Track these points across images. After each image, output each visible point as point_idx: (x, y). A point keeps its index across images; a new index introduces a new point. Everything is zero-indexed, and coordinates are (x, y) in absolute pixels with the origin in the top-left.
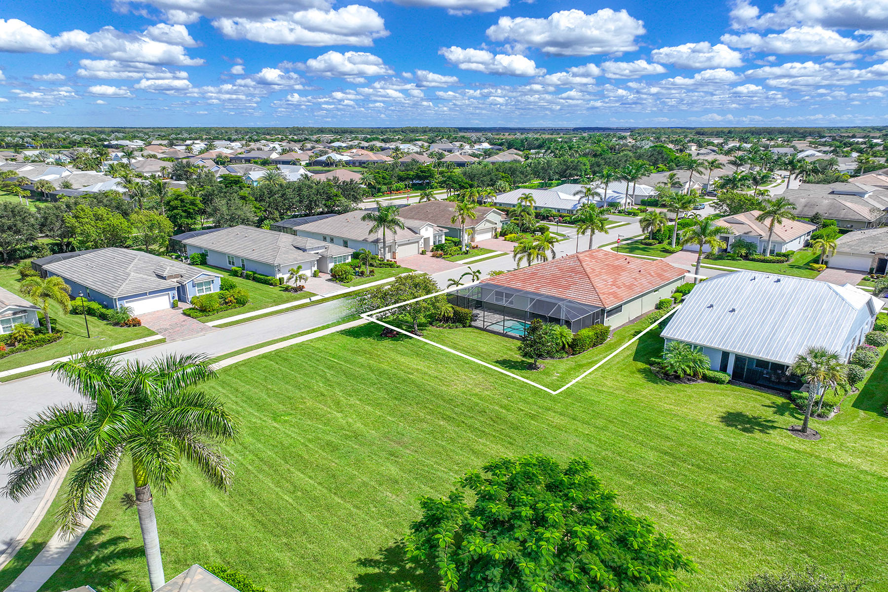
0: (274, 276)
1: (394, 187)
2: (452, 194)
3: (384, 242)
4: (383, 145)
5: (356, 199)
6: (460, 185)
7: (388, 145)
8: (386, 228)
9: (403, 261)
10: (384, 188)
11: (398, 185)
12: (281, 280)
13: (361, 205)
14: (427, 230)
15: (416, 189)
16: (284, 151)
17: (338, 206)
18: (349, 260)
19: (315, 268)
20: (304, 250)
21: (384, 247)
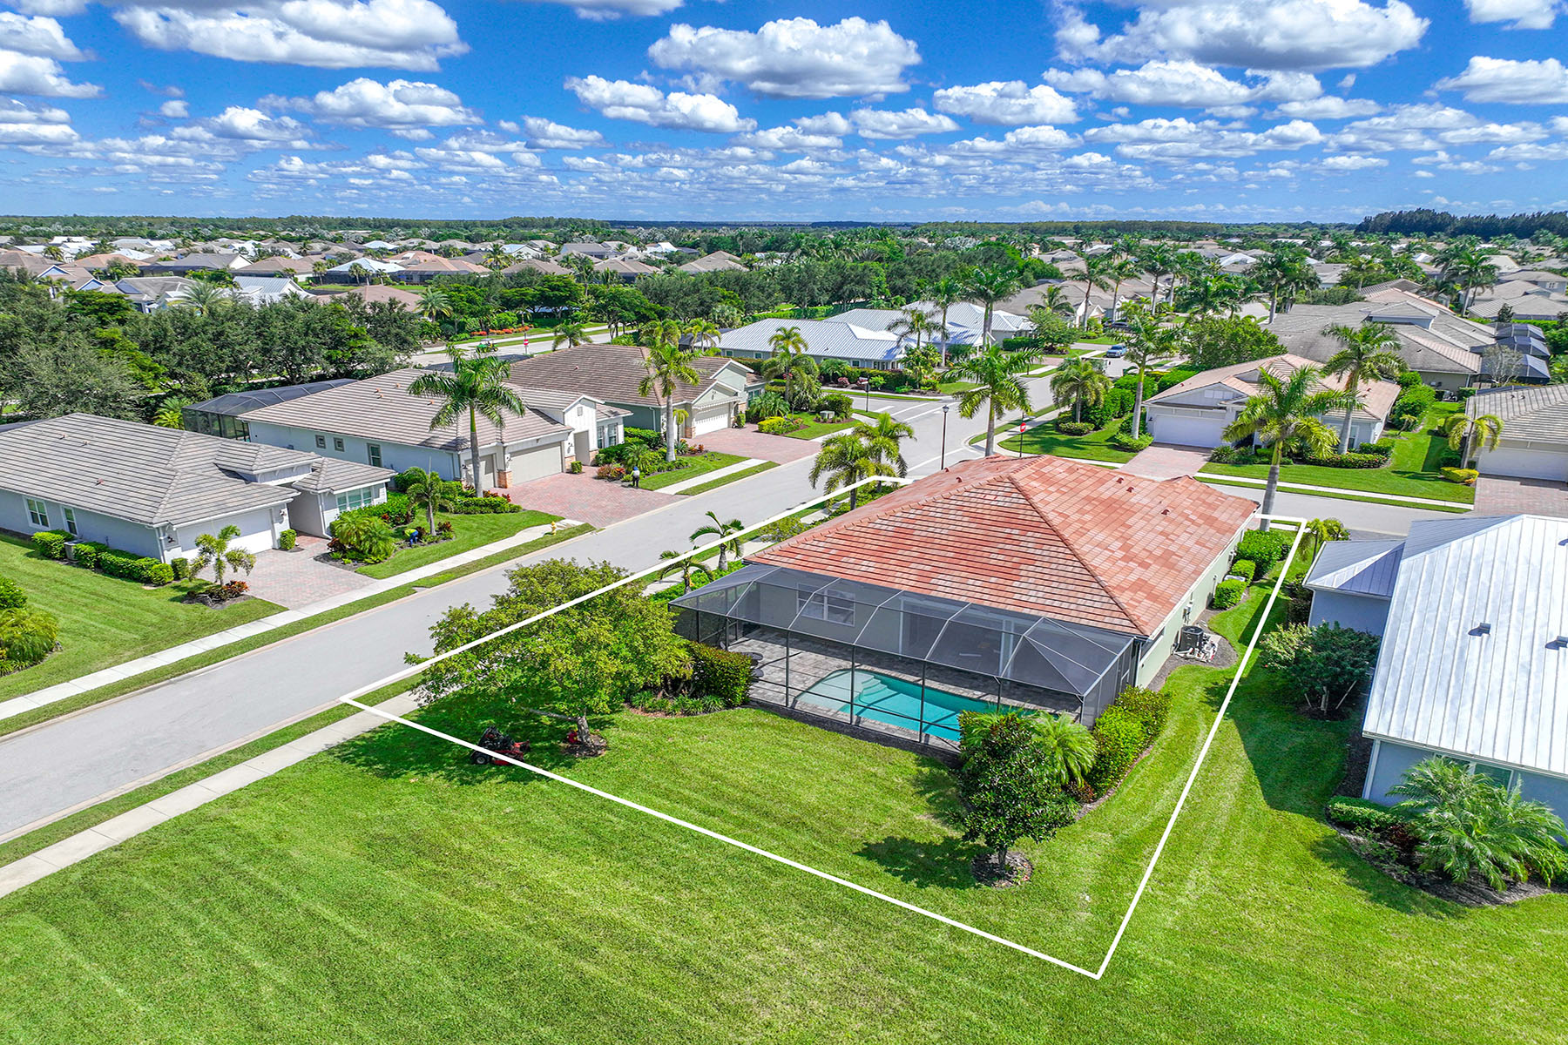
0: (157, 556)
1: (494, 320)
2: (620, 333)
3: (474, 448)
4: (469, 246)
5: (404, 344)
6: (637, 313)
7: (477, 247)
8: (477, 414)
9: (525, 491)
10: (472, 322)
11: (502, 315)
12: (177, 567)
13: (417, 358)
14: (580, 413)
15: (542, 325)
16: (261, 255)
17: (361, 361)
18: (382, 497)
19: (284, 526)
20: (249, 479)
21: (475, 460)
